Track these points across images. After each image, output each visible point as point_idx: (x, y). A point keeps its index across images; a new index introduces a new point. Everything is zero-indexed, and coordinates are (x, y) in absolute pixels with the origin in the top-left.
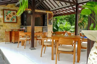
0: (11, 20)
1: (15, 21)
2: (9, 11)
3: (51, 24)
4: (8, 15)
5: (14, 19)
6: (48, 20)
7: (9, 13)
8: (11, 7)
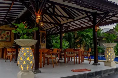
0: (4, 39)
1: (8, 40)
2: (3, 31)
3: (44, 43)
4: (2, 35)
5: (8, 38)
6: (41, 39)
7: (3, 33)
8: (5, 28)
